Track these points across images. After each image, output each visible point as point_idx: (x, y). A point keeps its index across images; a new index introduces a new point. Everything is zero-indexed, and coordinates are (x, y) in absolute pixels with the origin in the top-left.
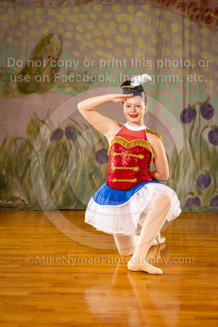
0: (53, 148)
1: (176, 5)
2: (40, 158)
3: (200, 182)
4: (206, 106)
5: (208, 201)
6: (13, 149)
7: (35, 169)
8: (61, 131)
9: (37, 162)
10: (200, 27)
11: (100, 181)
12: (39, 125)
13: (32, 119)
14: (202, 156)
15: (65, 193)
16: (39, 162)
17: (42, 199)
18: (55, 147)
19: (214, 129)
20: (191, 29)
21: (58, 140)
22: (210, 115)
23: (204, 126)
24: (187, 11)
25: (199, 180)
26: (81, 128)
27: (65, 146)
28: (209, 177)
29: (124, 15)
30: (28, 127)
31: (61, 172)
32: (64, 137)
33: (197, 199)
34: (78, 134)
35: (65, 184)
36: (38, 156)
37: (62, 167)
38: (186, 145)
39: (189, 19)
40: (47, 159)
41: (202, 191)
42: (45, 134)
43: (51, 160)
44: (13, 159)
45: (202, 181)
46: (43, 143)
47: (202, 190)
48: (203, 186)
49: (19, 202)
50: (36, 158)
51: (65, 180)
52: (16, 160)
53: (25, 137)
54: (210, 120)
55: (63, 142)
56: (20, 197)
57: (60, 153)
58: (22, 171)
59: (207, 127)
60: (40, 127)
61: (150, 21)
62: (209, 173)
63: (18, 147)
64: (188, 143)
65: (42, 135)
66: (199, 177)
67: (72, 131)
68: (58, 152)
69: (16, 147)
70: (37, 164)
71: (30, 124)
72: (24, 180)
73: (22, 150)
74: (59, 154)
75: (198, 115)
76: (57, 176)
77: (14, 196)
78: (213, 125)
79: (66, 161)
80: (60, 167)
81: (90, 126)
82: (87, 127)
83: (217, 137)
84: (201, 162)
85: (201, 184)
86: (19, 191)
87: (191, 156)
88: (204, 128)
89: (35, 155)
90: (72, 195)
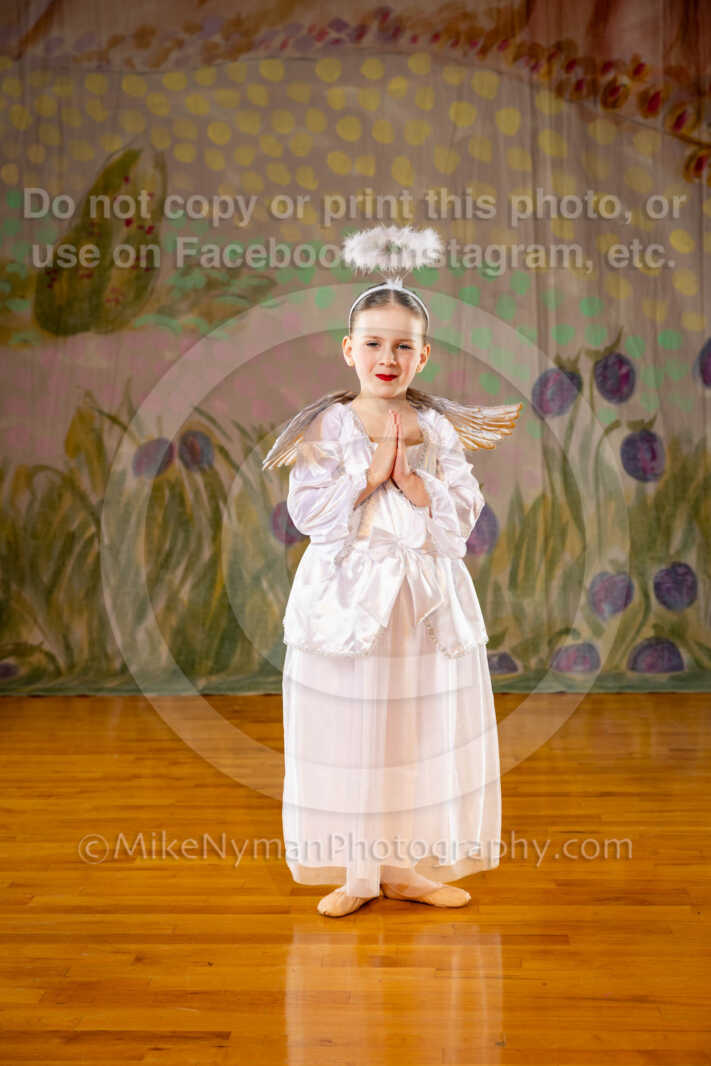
1: (511, 51)
3: (597, 596)
4: (612, 360)
5: (624, 654)
6: (24, 499)
7: (90, 560)
8: (166, 446)
9: (96, 541)
10: (586, 117)
12: (101, 429)
13: (79, 412)
14: (602, 515)
15: (179, 633)
17: (110, 650)
19: (637, 433)
20: (557, 124)
21: (159, 472)
22: (625, 389)
23: (607, 423)
24: (543, 69)
25: (596, 588)
26: (224, 433)
27: (178, 490)
28: (625, 580)
29: (351, 90)
30: (69, 435)
31: (168, 568)
32: (177, 463)
33: (590, 648)
34: (217, 452)
35: (180, 608)
36: (97, 523)
37: (169, 555)
38: (551, 482)
39: (553, 95)
41: (604, 625)
43: (137, 535)
44: (23, 533)
45: (603, 593)
47: (605, 619)
48: (606, 608)
49: (37, 658)
51: (178, 591)
52: (34, 536)
53: (60, 465)
54: (624, 405)
55: (173, 481)
56: (42, 643)
57: (165, 513)
58: (52, 566)
59: (616, 425)
60: (106, 437)
61: (429, 106)
62: (626, 570)
63: (39, 496)
64: (557, 477)
66: (593, 583)
67: (199, 444)
68: (158, 510)
69: (33, 494)
70: (96, 544)
72: (55, 596)
73: (51, 502)
74: (159, 515)
75: (588, 389)
76: (156, 581)
77: (23, 641)
78: (638, 418)
79: (181, 536)
80: (163, 556)
81: (254, 429)
82: (243, 432)
83: (648, 456)
84: (599, 535)
85: (600, 601)
86: (40, 628)
87: (567, 515)
88: (608, 431)
89: (90, 518)
90: (199, 638)
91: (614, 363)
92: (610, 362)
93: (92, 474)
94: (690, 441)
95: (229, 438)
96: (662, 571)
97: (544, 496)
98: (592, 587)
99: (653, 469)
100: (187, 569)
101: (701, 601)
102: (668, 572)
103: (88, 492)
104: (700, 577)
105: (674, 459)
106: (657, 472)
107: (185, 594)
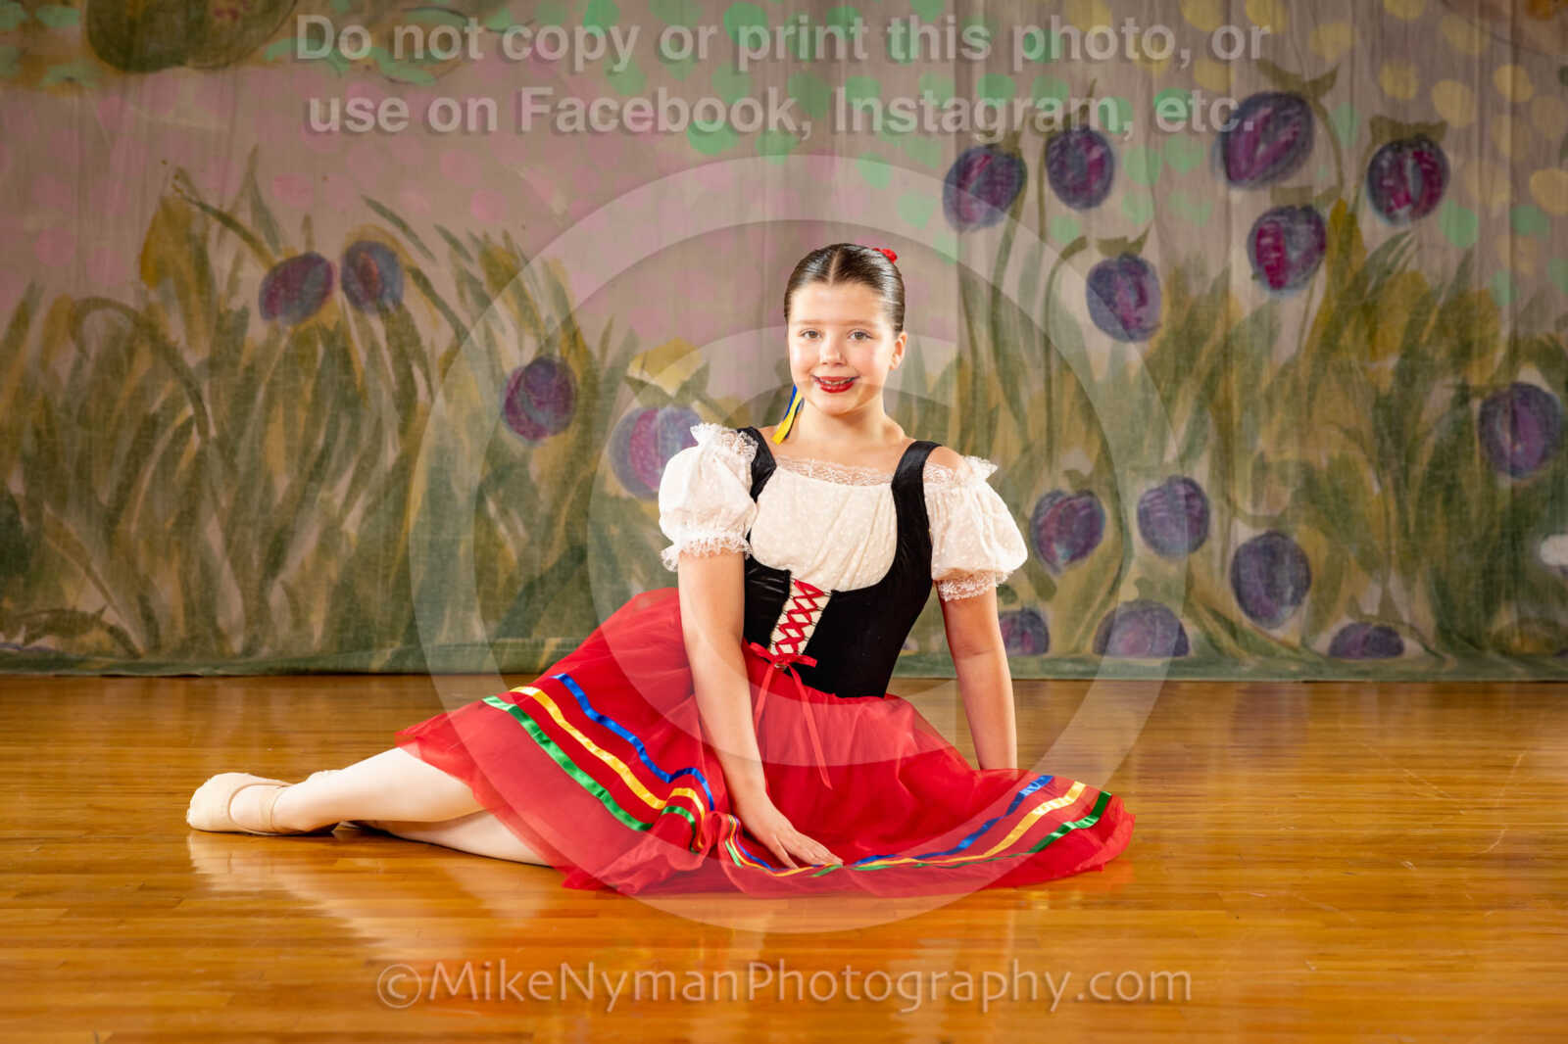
0: (278, 355)
2: (209, 409)
3: (1044, 532)
4: (1074, 137)
5: (1089, 627)
6: (64, 362)
7: (184, 464)
8: (320, 269)
9: (195, 429)
11: (528, 526)
12: (205, 238)
13: (164, 204)
14: (1054, 395)
15: (344, 591)
16: (204, 432)
17: (221, 622)
18: (287, 349)
19: (1115, 259)
21: (307, 314)
22: (1096, 186)
23: (1066, 242)
25: (1040, 522)
26: (422, 247)
27: (339, 343)
28: (1090, 505)
30: (146, 246)
31: (322, 480)
32: (339, 296)
33: (1033, 618)
34: (409, 280)
35: (344, 549)
36: (197, 399)
37: (325, 454)
38: (972, 339)
40: (245, 414)
41: (1056, 580)
42: (233, 283)
43: (267, 422)
44: (63, 416)
45: (1054, 525)
46: (228, 330)
47: (1056, 570)
48: (1060, 551)
49: (94, 638)
50: (189, 410)
51: (341, 520)
52: (83, 420)
53: (130, 301)
54: (1094, 211)
55: (331, 327)
56: (101, 611)
57: (318, 383)
58: (116, 475)
59: (1078, 246)
60: (211, 248)
62: (1094, 488)
63: (93, 351)
64: (983, 331)
65: (221, 286)
66: (1038, 508)
67: (377, 264)
68: (303, 379)
69: (82, 349)
70: (195, 440)
71: (153, 229)
72: (121, 527)
73: (115, 364)
74: (308, 387)
75: (1036, 186)
76: (301, 500)
77: (69, 607)
78: (1114, 233)
79: (345, 422)
80: (314, 456)
81: (475, 240)
82: (455, 243)
83: (1132, 299)
84: (1050, 430)
85: (1050, 539)
86: (96, 581)
87: (997, 394)
88: (1068, 253)
89: (184, 391)
90: (377, 599)
91: (1078, 143)
92: (1072, 140)
93: (188, 317)
94: (1202, 274)
95: (430, 255)
96: (1151, 491)
97: (960, 361)
98: (1037, 516)
99: (1139, 320)
100: (355, 481)
101: (1214, 543)
102: (1161, 492)
103: (182, 343)
104: (1215, 504)
105: (1176, 303)
106: (1149, 324)
107: (352, 524)
